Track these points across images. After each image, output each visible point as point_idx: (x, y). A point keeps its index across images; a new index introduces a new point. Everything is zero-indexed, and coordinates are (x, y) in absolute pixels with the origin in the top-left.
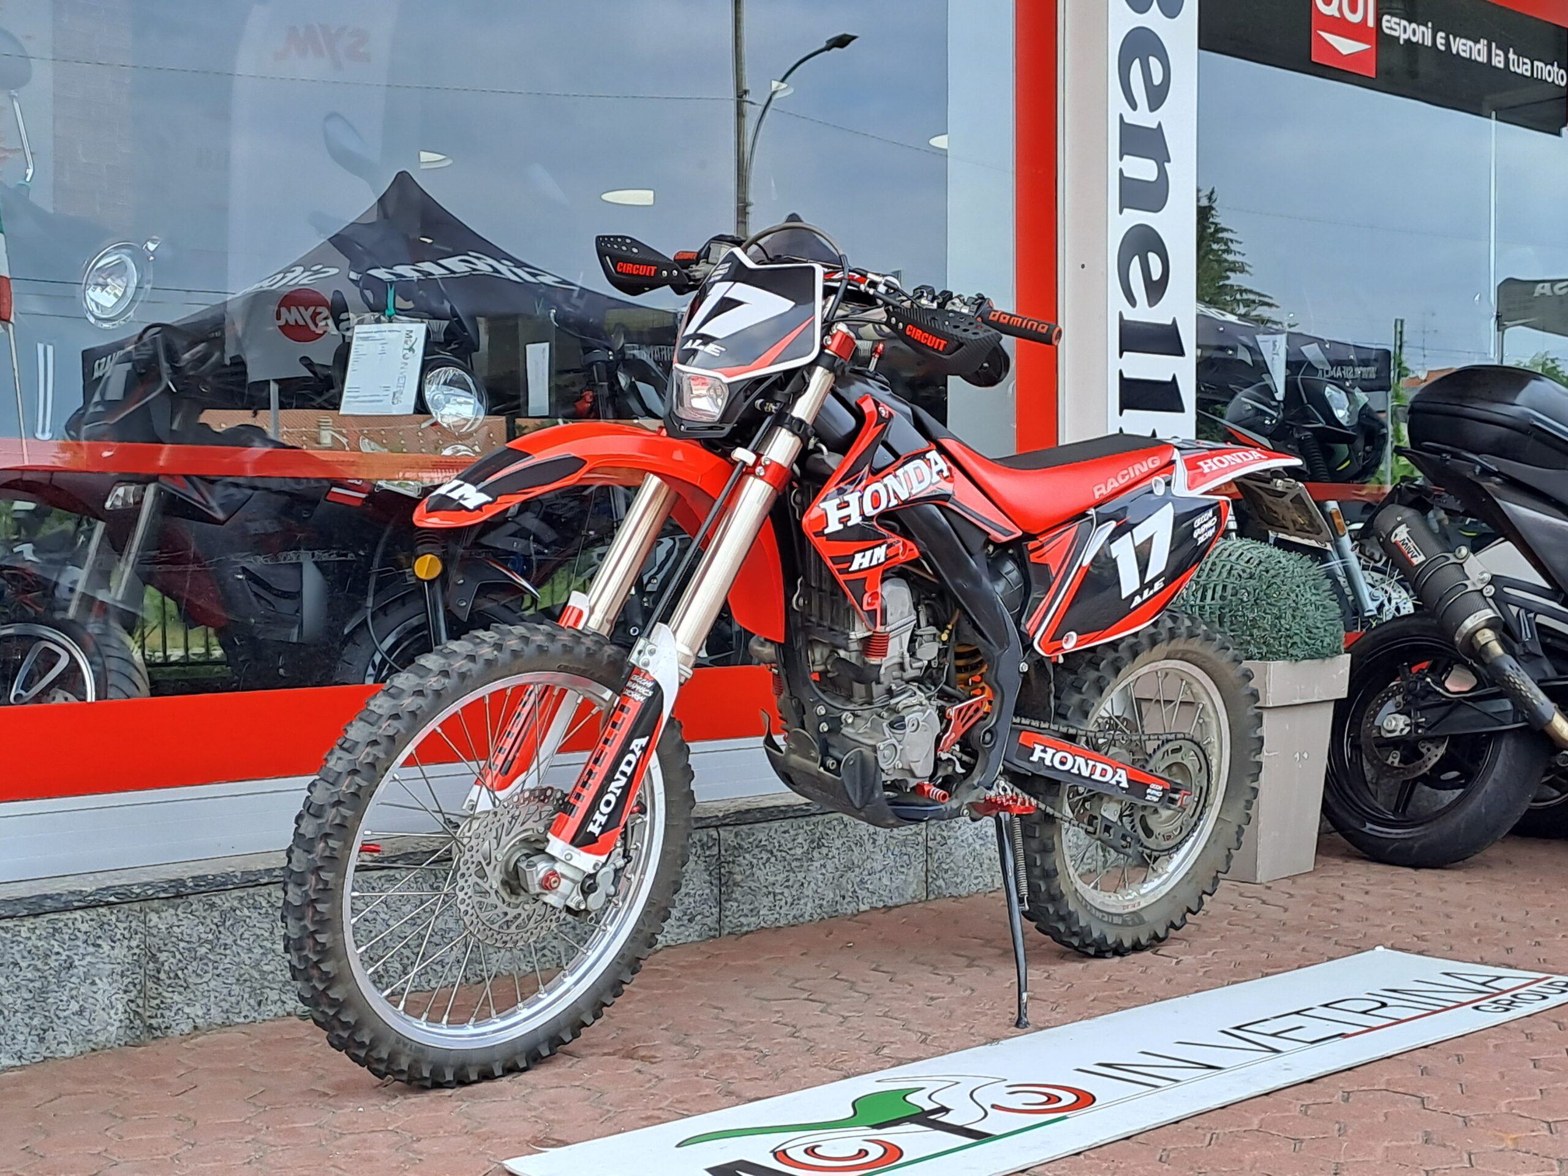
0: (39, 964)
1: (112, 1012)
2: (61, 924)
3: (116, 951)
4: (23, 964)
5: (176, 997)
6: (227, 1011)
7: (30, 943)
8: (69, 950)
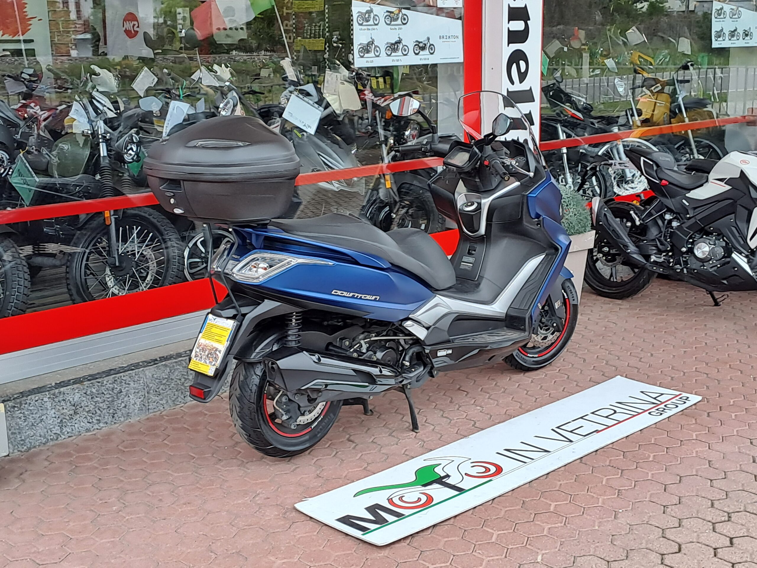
0: (111, 392)
1: (136, 405)
2: (117, 378)
3: (135, 385)
4: (105, 393)
5: (156, 398)
6: (174, 401)
7: (107, 386)
8: (120, 386)
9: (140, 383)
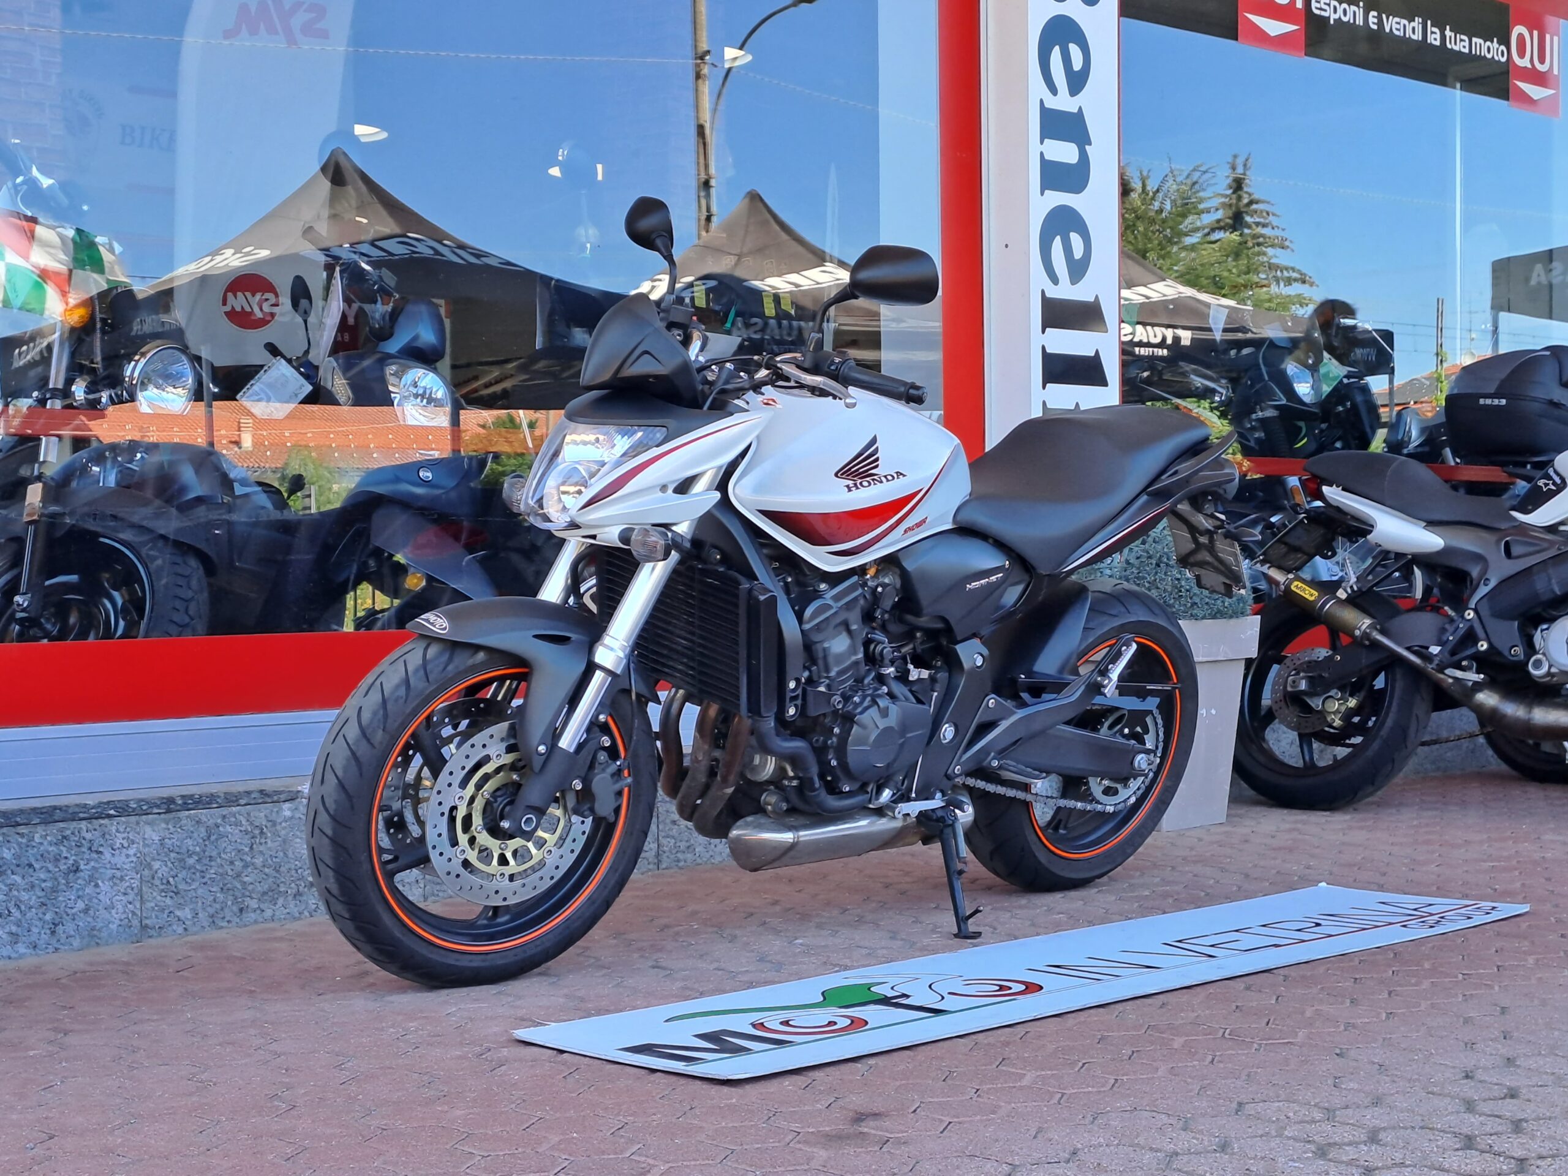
0: (50, 866)
1: (113, 911)
3: (116, 858)
4: (37, 866)
5: (168, 901)
7: (42, 848)
8: (76, 855)
9: (128, 856)
